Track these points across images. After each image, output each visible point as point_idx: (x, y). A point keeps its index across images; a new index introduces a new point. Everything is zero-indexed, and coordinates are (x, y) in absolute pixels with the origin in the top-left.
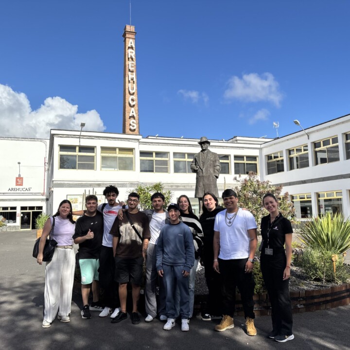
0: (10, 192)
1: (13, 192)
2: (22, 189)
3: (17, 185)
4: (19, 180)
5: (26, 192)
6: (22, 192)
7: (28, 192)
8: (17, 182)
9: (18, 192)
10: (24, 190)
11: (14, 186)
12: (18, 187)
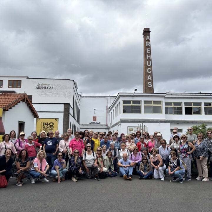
0: (90, 124)
1: (91, 124)
2: (96, 123)
3: (93, 120)
4: (95, 118)
5: (98, 124)
6: (96, 124)
7: (99, 124)
8: (93, 119)
9: (94, 124)
10: (97, 123)
11: (92, 121)
12: (94, 122)
